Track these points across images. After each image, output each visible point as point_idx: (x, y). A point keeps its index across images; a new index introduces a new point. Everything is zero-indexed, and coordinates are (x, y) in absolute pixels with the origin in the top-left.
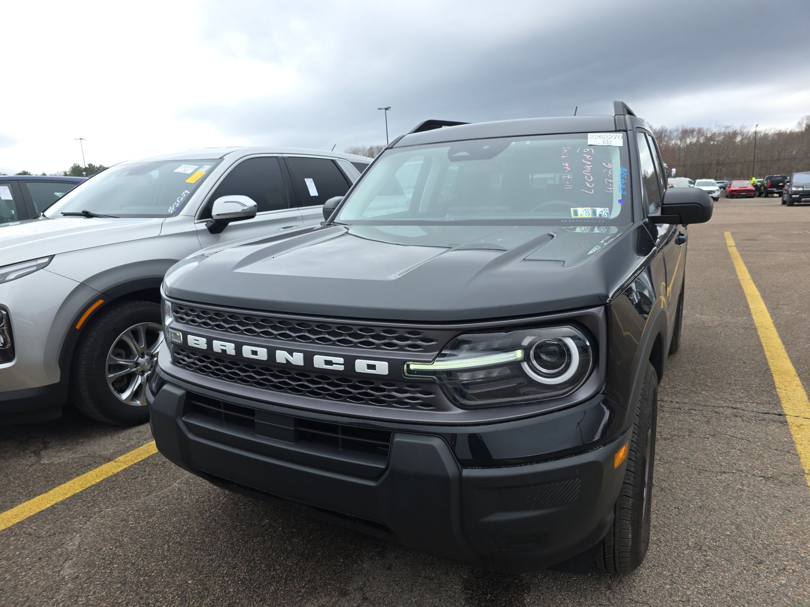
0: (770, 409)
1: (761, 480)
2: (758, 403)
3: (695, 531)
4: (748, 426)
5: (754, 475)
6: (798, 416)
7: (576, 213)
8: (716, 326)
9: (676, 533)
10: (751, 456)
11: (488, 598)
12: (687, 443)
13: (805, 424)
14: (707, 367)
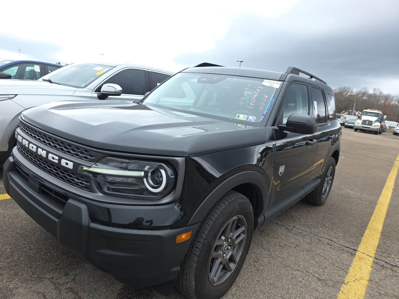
0: (351, 246)
1: (316, 280)
2: (346, 241)
3: (258, 295)
4: (332, 251)
5: (314, 276)
6: (364, 253)
7: (239, 117)
8: (355, 198)
9: (247, 293)
10: (321, 267)
11: (129, 296)
12: (291, 251)
13: (365, 258)
14: (333, 217)
